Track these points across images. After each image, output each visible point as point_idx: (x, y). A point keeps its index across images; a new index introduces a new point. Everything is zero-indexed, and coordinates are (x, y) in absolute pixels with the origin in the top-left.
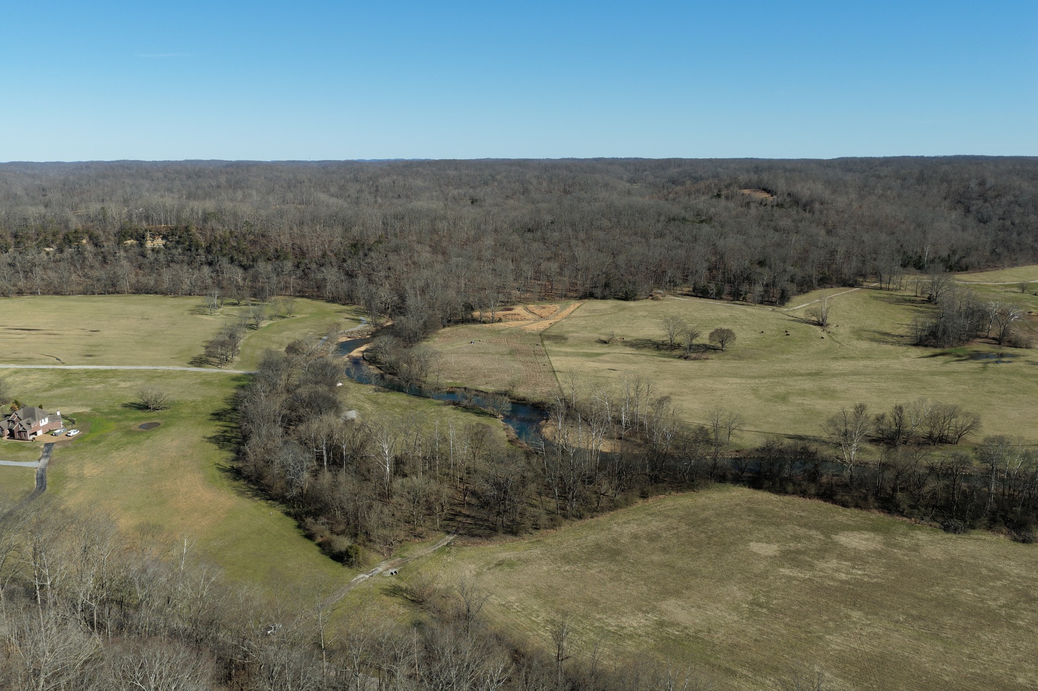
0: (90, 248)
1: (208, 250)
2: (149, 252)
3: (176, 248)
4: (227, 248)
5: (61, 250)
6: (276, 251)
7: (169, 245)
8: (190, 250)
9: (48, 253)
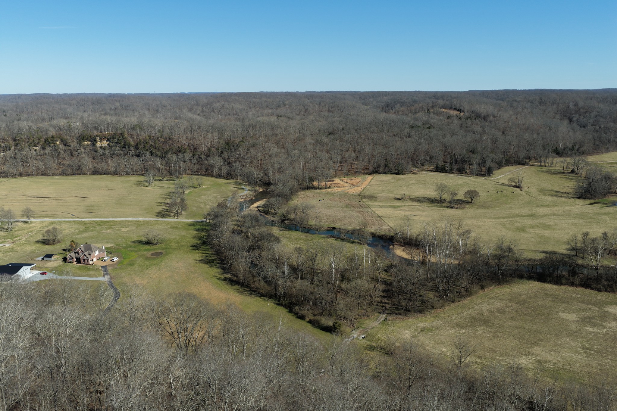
0: (61, 147)
1: (136, 147)
2: (99, 149)
3: (116, 146)
4: (148, 146)
5: (44, 148)
6: (179, 147)
7: (111, 144)
8: (125, 147)
9: (35, 150)
